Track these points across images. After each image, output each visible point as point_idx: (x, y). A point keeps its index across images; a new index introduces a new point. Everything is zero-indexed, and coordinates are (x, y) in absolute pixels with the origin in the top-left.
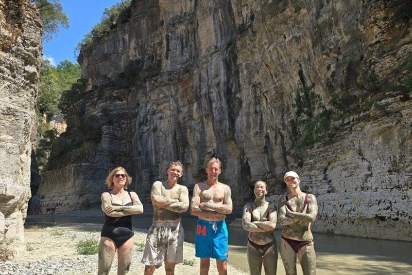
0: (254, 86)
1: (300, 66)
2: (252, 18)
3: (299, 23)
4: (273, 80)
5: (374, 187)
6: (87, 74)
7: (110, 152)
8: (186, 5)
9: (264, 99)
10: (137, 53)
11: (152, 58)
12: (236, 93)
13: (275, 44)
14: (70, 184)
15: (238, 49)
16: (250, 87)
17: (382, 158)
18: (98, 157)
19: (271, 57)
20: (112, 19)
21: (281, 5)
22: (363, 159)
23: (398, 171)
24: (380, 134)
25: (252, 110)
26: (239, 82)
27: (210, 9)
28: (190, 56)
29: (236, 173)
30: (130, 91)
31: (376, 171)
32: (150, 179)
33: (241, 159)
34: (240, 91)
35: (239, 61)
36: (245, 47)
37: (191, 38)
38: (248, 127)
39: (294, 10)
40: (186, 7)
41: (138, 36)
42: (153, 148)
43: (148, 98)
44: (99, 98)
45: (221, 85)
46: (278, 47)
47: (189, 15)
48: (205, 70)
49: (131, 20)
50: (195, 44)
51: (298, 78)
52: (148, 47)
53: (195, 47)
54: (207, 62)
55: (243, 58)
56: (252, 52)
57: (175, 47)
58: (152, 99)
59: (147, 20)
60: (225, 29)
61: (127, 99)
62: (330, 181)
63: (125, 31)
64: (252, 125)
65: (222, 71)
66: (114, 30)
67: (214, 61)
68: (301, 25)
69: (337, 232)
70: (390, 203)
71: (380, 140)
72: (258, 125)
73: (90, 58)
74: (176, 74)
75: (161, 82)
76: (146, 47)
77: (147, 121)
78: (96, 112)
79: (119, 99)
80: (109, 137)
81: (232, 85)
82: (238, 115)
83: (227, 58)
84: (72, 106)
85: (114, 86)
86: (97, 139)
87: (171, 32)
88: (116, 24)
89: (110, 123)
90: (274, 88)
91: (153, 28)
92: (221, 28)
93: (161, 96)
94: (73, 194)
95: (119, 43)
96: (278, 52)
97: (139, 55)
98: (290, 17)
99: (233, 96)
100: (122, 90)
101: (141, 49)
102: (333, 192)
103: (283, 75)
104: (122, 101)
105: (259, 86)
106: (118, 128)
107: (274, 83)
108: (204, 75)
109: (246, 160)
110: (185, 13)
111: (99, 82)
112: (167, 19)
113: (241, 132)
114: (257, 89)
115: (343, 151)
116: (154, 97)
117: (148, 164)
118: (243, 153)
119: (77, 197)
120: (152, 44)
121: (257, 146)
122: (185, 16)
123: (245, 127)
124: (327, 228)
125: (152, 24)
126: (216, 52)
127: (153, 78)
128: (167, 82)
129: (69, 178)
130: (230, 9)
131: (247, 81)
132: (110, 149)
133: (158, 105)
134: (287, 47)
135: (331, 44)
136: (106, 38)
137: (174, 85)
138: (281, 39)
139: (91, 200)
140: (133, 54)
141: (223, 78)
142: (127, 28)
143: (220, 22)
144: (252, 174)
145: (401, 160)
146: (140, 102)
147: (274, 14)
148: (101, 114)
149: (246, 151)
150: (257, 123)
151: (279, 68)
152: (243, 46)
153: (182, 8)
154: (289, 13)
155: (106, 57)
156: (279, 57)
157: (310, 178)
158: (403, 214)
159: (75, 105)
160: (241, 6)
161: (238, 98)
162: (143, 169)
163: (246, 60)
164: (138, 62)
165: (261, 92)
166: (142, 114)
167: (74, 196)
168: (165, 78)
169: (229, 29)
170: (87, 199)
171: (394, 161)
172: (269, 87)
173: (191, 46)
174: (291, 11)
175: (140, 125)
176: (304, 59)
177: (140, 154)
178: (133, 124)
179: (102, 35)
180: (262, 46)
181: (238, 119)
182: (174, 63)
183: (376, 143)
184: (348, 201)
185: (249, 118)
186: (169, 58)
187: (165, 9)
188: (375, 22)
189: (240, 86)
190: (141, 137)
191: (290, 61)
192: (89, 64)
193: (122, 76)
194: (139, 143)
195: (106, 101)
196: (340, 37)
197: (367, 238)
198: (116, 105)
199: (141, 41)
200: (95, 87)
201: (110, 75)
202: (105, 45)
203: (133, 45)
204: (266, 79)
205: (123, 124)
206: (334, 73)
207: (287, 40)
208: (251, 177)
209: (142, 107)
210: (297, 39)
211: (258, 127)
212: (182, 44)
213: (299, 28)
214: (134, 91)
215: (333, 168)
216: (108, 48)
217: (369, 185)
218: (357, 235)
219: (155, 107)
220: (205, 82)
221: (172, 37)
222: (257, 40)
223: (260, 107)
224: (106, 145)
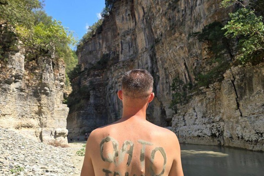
0: (165, 69)
1: (185, 60)
2: (161, 35)
3: (182, 40)
4: (173, 67)
5: (197, 124)
6: (81, 61)
7: (94, 104)
8: (131, 25)
9: (170, 76)
10: (107, 50)
11: (114, 53)
12: (156, 73)
13: (172, 50)
14: (75, 122)
15: (156, 51)
16: (163, 69)
17: (200, 111)
18: (88, 108)
19: (171, 56)
20: (93, 32)
21: (173, 31)
22: (195, 112)
23: (205, 117)
24: (200, 101)
25: (165, 82)
26: (157, 67)
27: (142, 28)
28: (134, 52)
29: (159, 114)
30: (104, 72)
31: (198, 117)
32: (116, 118)
33: (161, 107)
34: (158, 71)
35: (157, 56)
36: (159, 50)
37: (134, 43)
38: (163, 90)
39: (179, 34)
40: (130, 26)
41: (107, 41)
42: (116, 101)
43: (113, 75)
44: (88, 75)
45: (149, 68)
46: (174, 52)
47: (132, 30)
48: (141, 61)
49: (103, 32)
50: (136, 46)
51: (184, 67)
52: (112, 47)
53: (136, 47)
54: (141, 56)
55: (159, 55)
56: (163, 52)
57: (125, 48)
58: (115, 75)
59: (111, 32)
60: (150, 39)
61: (102, 75)
62: (185, 121)
63: (100, 38)
64: (165, 89)
65: (149, 61)
66: (94, 37)
67: (145, 56)
68: (183, 41)
69: (186, 143)
70: (202, 130)
71: (200, 104)
72: (168, 89)
73: (82, 52)
74: (126, 62)
75: (119, 67)
76: (111, 47)
77: (113, 87)
78: (87, 83)
79: (98, 75)
80: (94, 97)
81: (154, 69)
82: (158, 84)
83: (151, 55)
84: (74, 80)
85: (95, 69)
86: (88, 98)
87: (123, 40)
88: (95, 34)
89: (94, 89)
90: (174, 71)
91: (115, 36)
92: (148, 38)
93: (119, 74)
94: (77, 127)
95: (97, 45)
96: (174, 54)
97: (108, 51)
98: (178, 37)
99: (155, 74)
100: (100, 71)
101: (109, 48)
102: (186, 125)
103: (177, 64)
104: (100, 77)
105: (167, 69)
106: (98, 92)
107: (174, 68)
108: (140, 63)
109: (163, 107)
110: (130, 29)
111: (87, 66)
112: (121, 32)
113: (160, 92)
114: (166, 70)
115: (189, 108)
116: (116, 74)
117: (114, 110)
118: (162, 104)
119: (79, 128)
120: (114, 45)
121: (168, 100)
122: (130, 31)
123: (161, 90)
124: (183, 141)
125: (114, 34)
126: (146, 51)
127: (115, 65)
128: (122, 66)
129: (74, 119)
130: (152, 30)
131: (161, 67)
132: (94, 103)
133: (118, 79)
134: (178, 51)
135: (194, 53)
136: (90, 42)
137: (126, 68)
138: (175, 47)
139: (86, 130)
140: (105, 51)
141: (149, 65)
142: (101, 36)
143: (147, 35)
144: (167, 115)
145: (206, 112)
146: (109, 77)
147: (170, 36)
148: (89, 84)
149: (163, 103)
150: (167, 88)
151: (175, 61)
152: (158, 49)
153: (128, 26)
154: (177, 36)
155: (91, 52)
156: (175, 56)
157: (179, 119)
158: (206, 134)
159: (75, 79)
160: (156, 29)
161: (158, 75)
162: (111, 113)
163: (160, 56)
164: (107, 55)
165: (168, 72)
166: (110, 84)
167: (77, 128)
168: (121, 64)
169: (152, 39)
170: (84, 130)
171: (204, 113)
172: (172, 70)
173: (134, 47)
174: (178, 34)
175: (109, 89)
176: (186, 57)
177: (110, 105)
178: (106, 89)
179: (88, 40)
180: (167, 50)
181: (158, 86)
182: (125, 56)
183: (199, 105)
184: (190, 129)
185: (163, 86)
186: (123, 54)
187: (120, 27)
188: (205, 49)
189: (158, 69)
190: (110, 96)
191: (180, 58)
192: (82, 56)
193: (99, 63)
194: (109, 98)
195: (91, 77)
196: (197, 51)
197: (195, 144)
198: (97, 79)
199: (109, 44)
200: (86, 69)
201: (93, 62)
202: (90, 46)
203: (104, 46)
204: (170, 66)
205: (101, 89)
206: (196, 67)
207: (178, 48)
208: (166, 116)
209: (110, 80)
210: (182, 48)
211: (168, 90)
212: (129, 46)
213: (183, 42)
214: (105, 71)
215: (186, 115)
216: (91, 47)
217: (196, 122)
218: (192, 143)
219: (116, 80)
220: (141, 66)
221: (124, 42)
222: (164, 47)
223: (169, 80)
224: (92, 101)
